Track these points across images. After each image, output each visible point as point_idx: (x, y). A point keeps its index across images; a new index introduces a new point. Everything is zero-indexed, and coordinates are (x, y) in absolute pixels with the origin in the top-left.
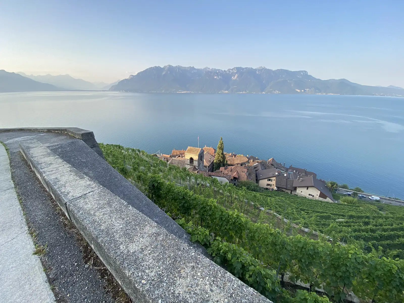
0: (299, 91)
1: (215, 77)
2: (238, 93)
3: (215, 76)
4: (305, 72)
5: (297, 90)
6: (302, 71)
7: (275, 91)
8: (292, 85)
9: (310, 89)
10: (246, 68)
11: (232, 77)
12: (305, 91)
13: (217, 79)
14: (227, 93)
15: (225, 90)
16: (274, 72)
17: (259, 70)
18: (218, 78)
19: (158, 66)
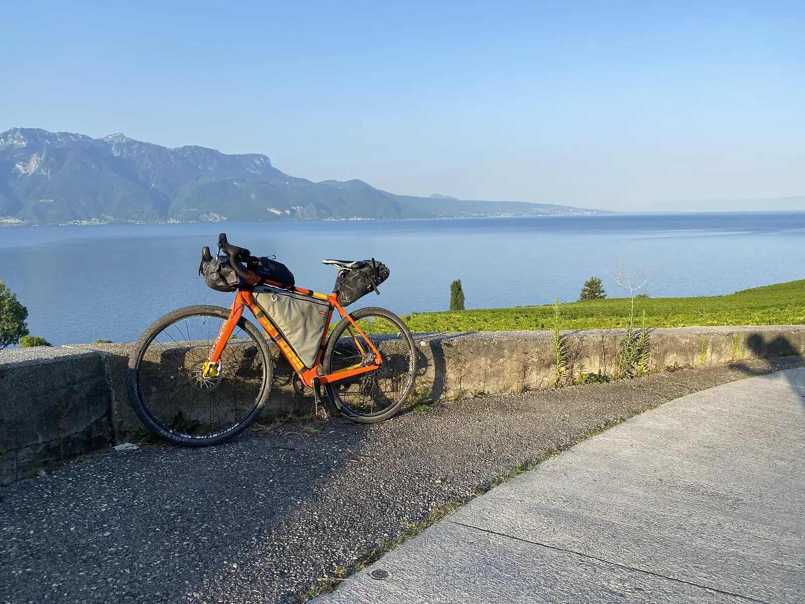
0: (278, 213)
4: (266, 158)
5: (272, 210)
6: (257, 156)
7: (208, 213)
8: (253, 197)
9: (304, 206)
10: (65, 135)
11: (18, 166)
12: (293, 212)
14: (17, 226)
15: (6, 216)
16: (174, 153)
17: (120, 146)
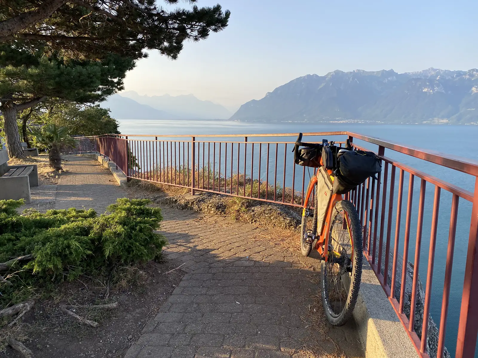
1: (425, 90)
2: (472, 123)
3: (426, 86)
13: (428, 94)
14: (447, 124)
15: (443, 118)
18: (431, 91)
19: (313, 75)
